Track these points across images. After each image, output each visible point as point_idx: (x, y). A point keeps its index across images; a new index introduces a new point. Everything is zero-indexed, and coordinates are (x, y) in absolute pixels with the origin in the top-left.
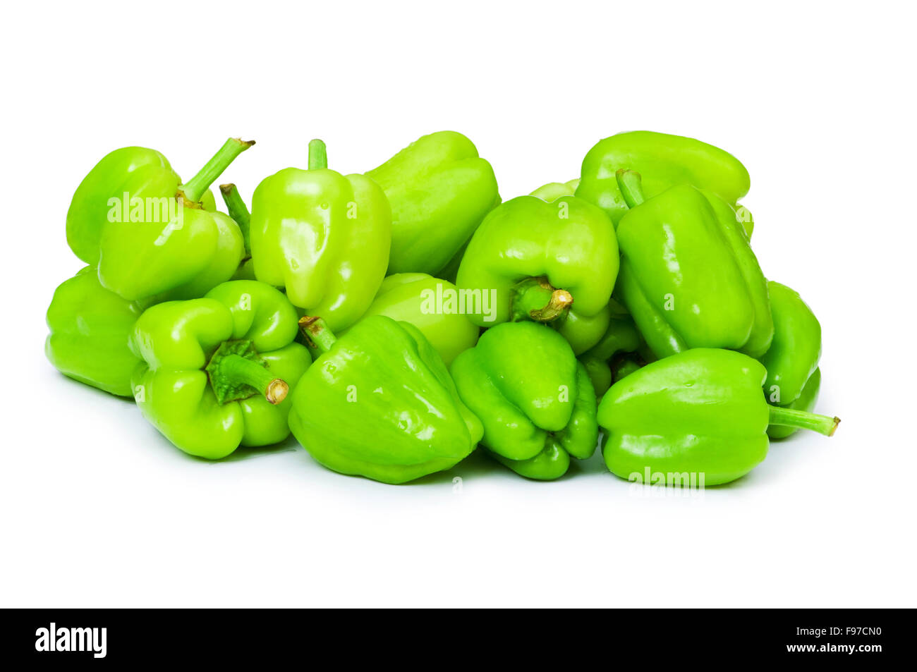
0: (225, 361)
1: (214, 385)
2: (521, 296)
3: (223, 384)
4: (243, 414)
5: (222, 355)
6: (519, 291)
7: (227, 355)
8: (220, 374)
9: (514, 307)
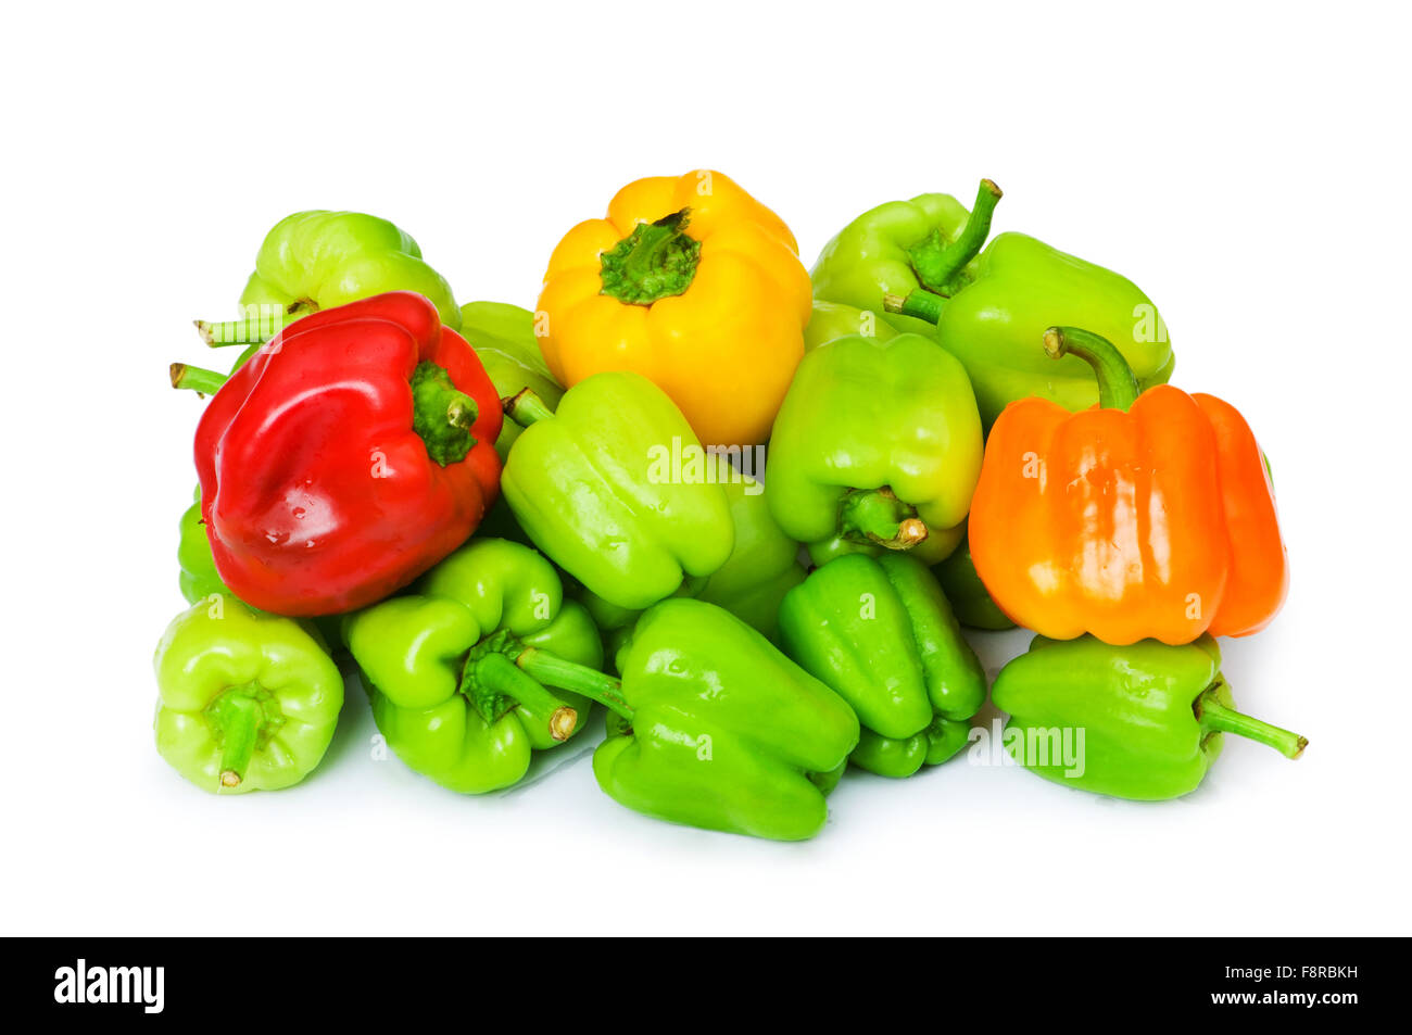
0: (481, 668)
1: (476, 702)
2: (853, 508)
3: (486, 696)
4: (524, 727)
5: (476, 661)
6: (852, 501)
7: (482, 658)
8: (480, 686)
9: (843, 518)
